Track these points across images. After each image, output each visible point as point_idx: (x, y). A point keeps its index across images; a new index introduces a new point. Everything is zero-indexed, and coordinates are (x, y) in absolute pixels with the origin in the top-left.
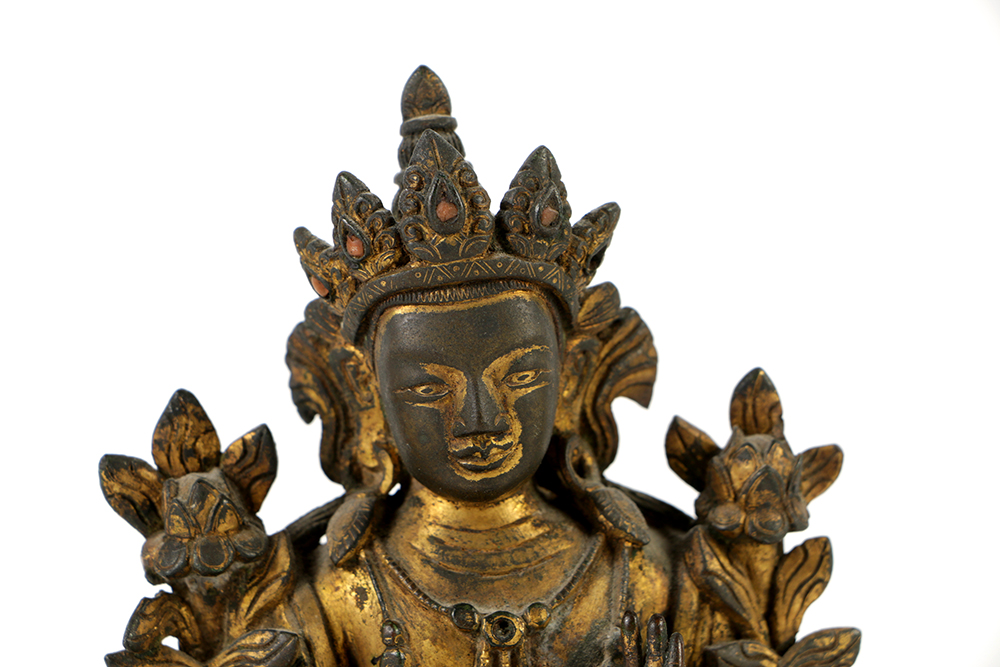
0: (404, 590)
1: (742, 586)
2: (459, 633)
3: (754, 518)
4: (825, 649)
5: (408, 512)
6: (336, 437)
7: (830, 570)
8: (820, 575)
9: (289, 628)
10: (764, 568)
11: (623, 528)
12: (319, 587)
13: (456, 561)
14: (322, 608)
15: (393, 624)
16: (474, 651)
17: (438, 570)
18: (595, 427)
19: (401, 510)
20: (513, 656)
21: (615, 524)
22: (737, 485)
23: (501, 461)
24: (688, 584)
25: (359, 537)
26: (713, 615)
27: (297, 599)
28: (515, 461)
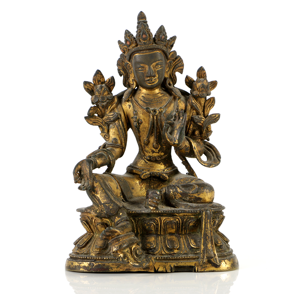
0: (137, 105)
1: (198, 105)
2: (147, 113)
3: (200, 93)
4: (214, 117)
5: (138, 92)
6: (126, 79)
7: (215, 103)
8: (213, 104)
9: (117, 112)
10: (203, 102)
11: (177, 95)
12: (122, 105)
13: (147, 100)
14: (123, 109)
15: (135, 111)
16: (150, 116)
17: (143, 102)
18: (172, 77)
19: (137, 91)
20: (157, 117)
21: (175, 94)
22: (198, 87)
23: (154, 82)
24: (189, 105)
25: (129, 96)
26: (193, 111)
27: (118, 107)
28: (157, 82)
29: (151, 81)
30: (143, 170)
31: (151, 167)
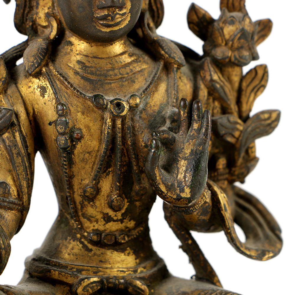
0: (66, 87)
1: (228, 88)
2: (95, 109)
4: (265, 120)
5: (64, 49)
6: (24, 11)
7: (267, 81)
8: (263, 83)
9: (6, 106)
10: (236, 79)
11: (174, 58)
12: (20, 86)
13: (92, 73)
14: (22, 97)
16: (103, 118)
17: (83, 77)
18: (154, 8)
20: (122, 121)
21: (170, 56)
22: (227, 37)
23: (120, 22)
24: (202, 86)
25: (42, 60)
26: (214, 102)
27: (9, 92)
29: (113, 19)
30: (80, 271)
31: (101, 261)
